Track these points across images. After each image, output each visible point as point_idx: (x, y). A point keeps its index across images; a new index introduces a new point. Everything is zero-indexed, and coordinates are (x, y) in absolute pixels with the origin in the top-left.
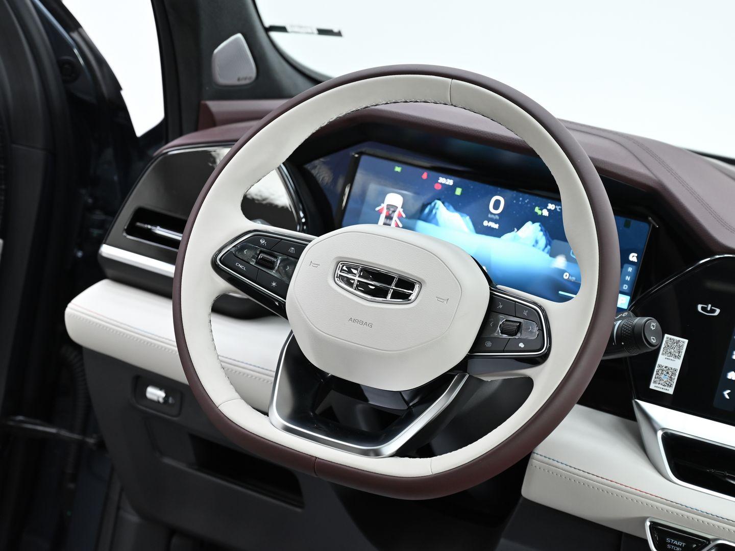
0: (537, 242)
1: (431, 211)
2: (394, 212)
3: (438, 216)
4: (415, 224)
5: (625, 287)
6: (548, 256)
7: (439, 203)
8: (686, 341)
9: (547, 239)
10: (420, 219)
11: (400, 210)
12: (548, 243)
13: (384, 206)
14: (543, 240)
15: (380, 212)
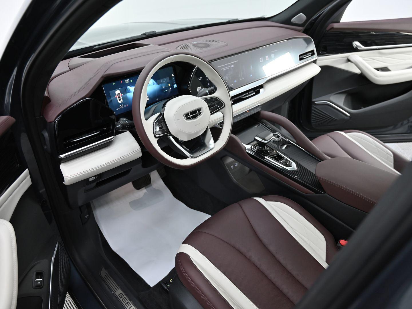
0: (154, 83)
1: (128, 90)
2: (119, 95)
3: (130, 90)
4: (126, 95)
5: (174, 83)
6: (157, 85)
7: (129, 87)
8: (200, 87)
9: (155, 81)
10: (127, 93)
11: (121, 94)
12: (156, 82)
13: (116, 95)
14: (155, 82)
15: (116, 97)
